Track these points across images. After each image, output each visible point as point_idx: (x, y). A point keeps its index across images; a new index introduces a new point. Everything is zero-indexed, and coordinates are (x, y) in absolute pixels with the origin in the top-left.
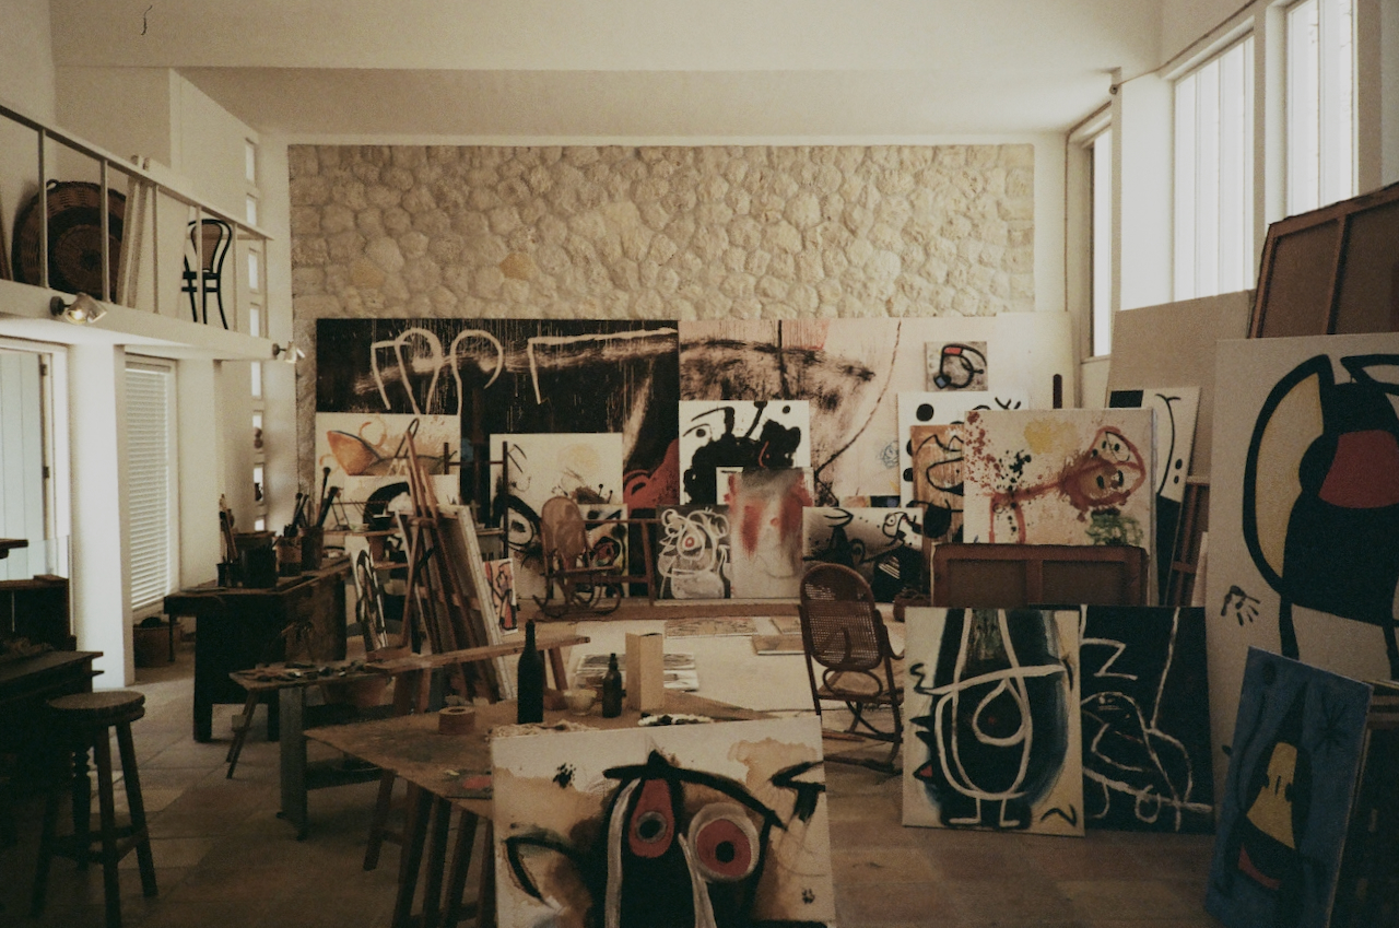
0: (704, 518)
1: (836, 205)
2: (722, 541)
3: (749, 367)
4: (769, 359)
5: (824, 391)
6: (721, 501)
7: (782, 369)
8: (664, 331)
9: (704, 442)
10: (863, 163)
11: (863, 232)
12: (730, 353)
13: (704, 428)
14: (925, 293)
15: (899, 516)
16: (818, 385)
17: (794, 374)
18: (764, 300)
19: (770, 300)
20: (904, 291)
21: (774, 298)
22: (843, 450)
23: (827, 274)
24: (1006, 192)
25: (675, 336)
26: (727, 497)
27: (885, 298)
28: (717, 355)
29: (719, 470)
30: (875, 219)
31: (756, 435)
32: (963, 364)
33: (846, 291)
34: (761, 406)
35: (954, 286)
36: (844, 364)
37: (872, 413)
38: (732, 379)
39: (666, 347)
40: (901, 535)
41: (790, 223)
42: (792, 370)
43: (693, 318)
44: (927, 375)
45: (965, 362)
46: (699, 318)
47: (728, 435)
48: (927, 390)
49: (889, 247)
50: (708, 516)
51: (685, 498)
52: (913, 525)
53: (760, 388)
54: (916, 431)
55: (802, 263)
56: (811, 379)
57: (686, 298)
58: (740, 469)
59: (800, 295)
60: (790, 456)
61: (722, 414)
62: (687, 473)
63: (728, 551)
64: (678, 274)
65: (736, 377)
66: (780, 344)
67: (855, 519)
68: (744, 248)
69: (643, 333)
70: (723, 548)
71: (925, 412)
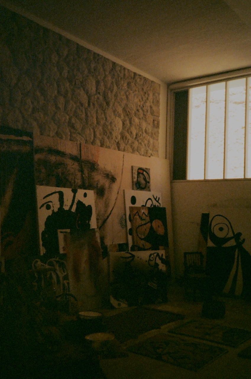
0: (55, 263)
1: (102, 87)
2: (66, 278)
3: (68, 168)
4: (76, 165)
5: (99, 186)
6: (61, 252)
7: (82, 171)
8: (25, 138)
9: (50, 212)
10: (112, 69)
11: (111, 104)
12: (59, 158)
13: (50, 204)
14: (130, 142)
15: (155, 255)
16: (96, 182)
17: (87, 175)
18: (72, 130)
19: (75, 131)
20: (123, 139)
21: (77, 130)
22: (107, 219)
23: (98, 123)
24: (153, 102)
25: (31, 143)
26: (64, 248)
27: (117, 141)
28: (53, 159)
29: (59, 230)
30: (115, 100)
31: (74, 209)
32: (144, 178)
33: (104, 133)
34: (75, 191)
35: (138, 141)
36: (105, 172)
37: (116, 199)
38: (60, 174)
39: (27, 149)
40: (157, 265)
41: (84, 90)
42: (86, 172)
43: (39, 134)
44: (133, 182)
45: (144, 177)
46: (42, 134)
47: (61, 208)
48: (133, 189)
49: (119, 116)
50: (57, 262)
51: (43, 251)
52: (161, 259)
53: (73, 181)
54: (131, 209)
55: (89, 114)
56: (93, 178)
57: (36, 120)
58: (68, 231)
59: (87, 132)
60: (89, 222)
61: (57, 195)
62: (43, 233)
63: (68, 283)
64: (32, 103)
65: (62, 174)
66: (81, 156)
67: (136, 258)
68: (64, 97)
69: (13, 137)
70: (65, 282)
71: (133, 200)
